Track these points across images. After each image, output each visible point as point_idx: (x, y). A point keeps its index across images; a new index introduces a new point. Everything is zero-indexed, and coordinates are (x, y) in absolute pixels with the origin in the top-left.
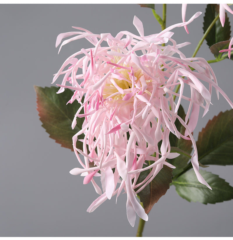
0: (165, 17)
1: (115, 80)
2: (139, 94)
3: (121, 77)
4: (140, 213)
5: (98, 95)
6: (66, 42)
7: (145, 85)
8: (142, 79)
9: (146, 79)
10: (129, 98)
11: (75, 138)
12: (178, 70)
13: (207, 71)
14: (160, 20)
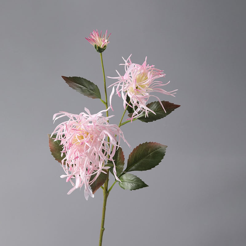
0: (107, 101)
1: (77, 136)
2: (87, 142)
3: (79, 134)
4: (91, 194)
5: (70, 143)
6: (57, 118)
7: (90, 138)
8: (89, 135)
9: (91, 135)
10: (83, 144)
11: (63, 161)
12: (103, 131)
13: (118, 130)
14: (105, 102)
